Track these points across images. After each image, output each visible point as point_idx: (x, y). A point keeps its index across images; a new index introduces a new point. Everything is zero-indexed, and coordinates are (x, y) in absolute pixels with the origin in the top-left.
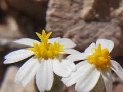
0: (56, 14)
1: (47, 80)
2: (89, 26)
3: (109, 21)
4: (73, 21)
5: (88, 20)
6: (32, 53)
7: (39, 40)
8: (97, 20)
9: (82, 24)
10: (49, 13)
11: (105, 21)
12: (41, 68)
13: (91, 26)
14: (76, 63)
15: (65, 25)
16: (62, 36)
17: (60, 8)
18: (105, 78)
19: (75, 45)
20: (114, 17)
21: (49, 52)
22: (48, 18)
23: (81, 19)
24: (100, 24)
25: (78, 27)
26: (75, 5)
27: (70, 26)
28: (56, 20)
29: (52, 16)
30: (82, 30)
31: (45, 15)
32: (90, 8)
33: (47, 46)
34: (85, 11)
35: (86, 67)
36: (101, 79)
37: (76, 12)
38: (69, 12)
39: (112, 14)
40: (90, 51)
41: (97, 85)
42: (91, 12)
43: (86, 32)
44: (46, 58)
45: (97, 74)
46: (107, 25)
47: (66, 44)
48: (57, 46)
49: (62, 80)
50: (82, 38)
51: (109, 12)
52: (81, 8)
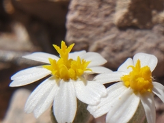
0: (80, 18)
1: (68, 109)
2: (124, 35)
3: (150, 28)
4: (102, 29)
5: (122, 27)
6: (48, 72)
7: (56, 54)
8: (134, 27)
9: (114, 32)
10: (70, 17)
11: (145, 28)
12: (60, 93)
13: (127, 35)
14: (107, 85)
15: (91, 33)
16: (87, 49)
17: (86, 11)
18: (146, 106)
19: (105, 61)
20: (157, 23)
21: (71, 71)
22: (68, 25)
23: (113, 25)
24: (138, 32)
25: (109, 37)
26: (105, 7)
27: (98, 34)
28: (80, 27)
29: (75, 21)
30: (114, 40)
31: (65, 20)
32: (125, 10)
33: (68, 63)
34: (118, 15)
35: (120, 91)
36: (140, 107)
37: (107, 16)
38: (97, 16)
39: (154, 19)
40: (126, 69)
41: (135, 115)
42: (126, 16)
43: (120, 43)
44: (67, 79)
45: (136, 101)
46: (149, 34)
48: (82, 63)
49: (89, 108)
50: (115, 51)
51: (150, 16)
52: (114, 11)
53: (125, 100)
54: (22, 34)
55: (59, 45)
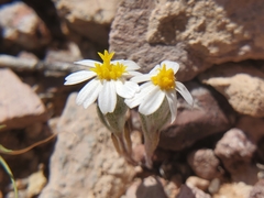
0: (120, 36)
2: (154, 49)
3: (175, 45)
4: (137, 44)
5: (153, 43)
6: (94, 74)
7: (102, 61)
8: (162, 44)
9: (147, 47)
10: (112, 35)
11: (171, 45)
12: (104, 89)
13: (156, 50)
14: (140, 84)
15: (129, 48)
17: (124, 30)
18: (169, 100)
20: (180, 41)
21: (112, 73)
22: (111, 41)
23: (145, 42)
24: (165, 48)
25: (142, 51)
26: (139, 27)
27: (134, 49)
28: (120, 42)
29: (115, 38)
30: (146, 53)
31: (108, 37)
32: (155, 30)
33: (110, 68)
34: (150, 34)
35: (150, 88)
36: (165, 101)
37: (141, 34)
38: (133, 35)
39: (178, 37)
40: (155, 72)
41: (161, 107)
42: (156, 35)
43: (151, 56)
44: (109, 80)
45: (162, 95)
46: (173, 49)
47: (129, 66)
48: (121, 68)
49: (126, 101)
50: (147, 62)
51: (175, 35)
52: (146, 31)
53: (153, 96)
54: (75, 50)
55: (103, 53)
